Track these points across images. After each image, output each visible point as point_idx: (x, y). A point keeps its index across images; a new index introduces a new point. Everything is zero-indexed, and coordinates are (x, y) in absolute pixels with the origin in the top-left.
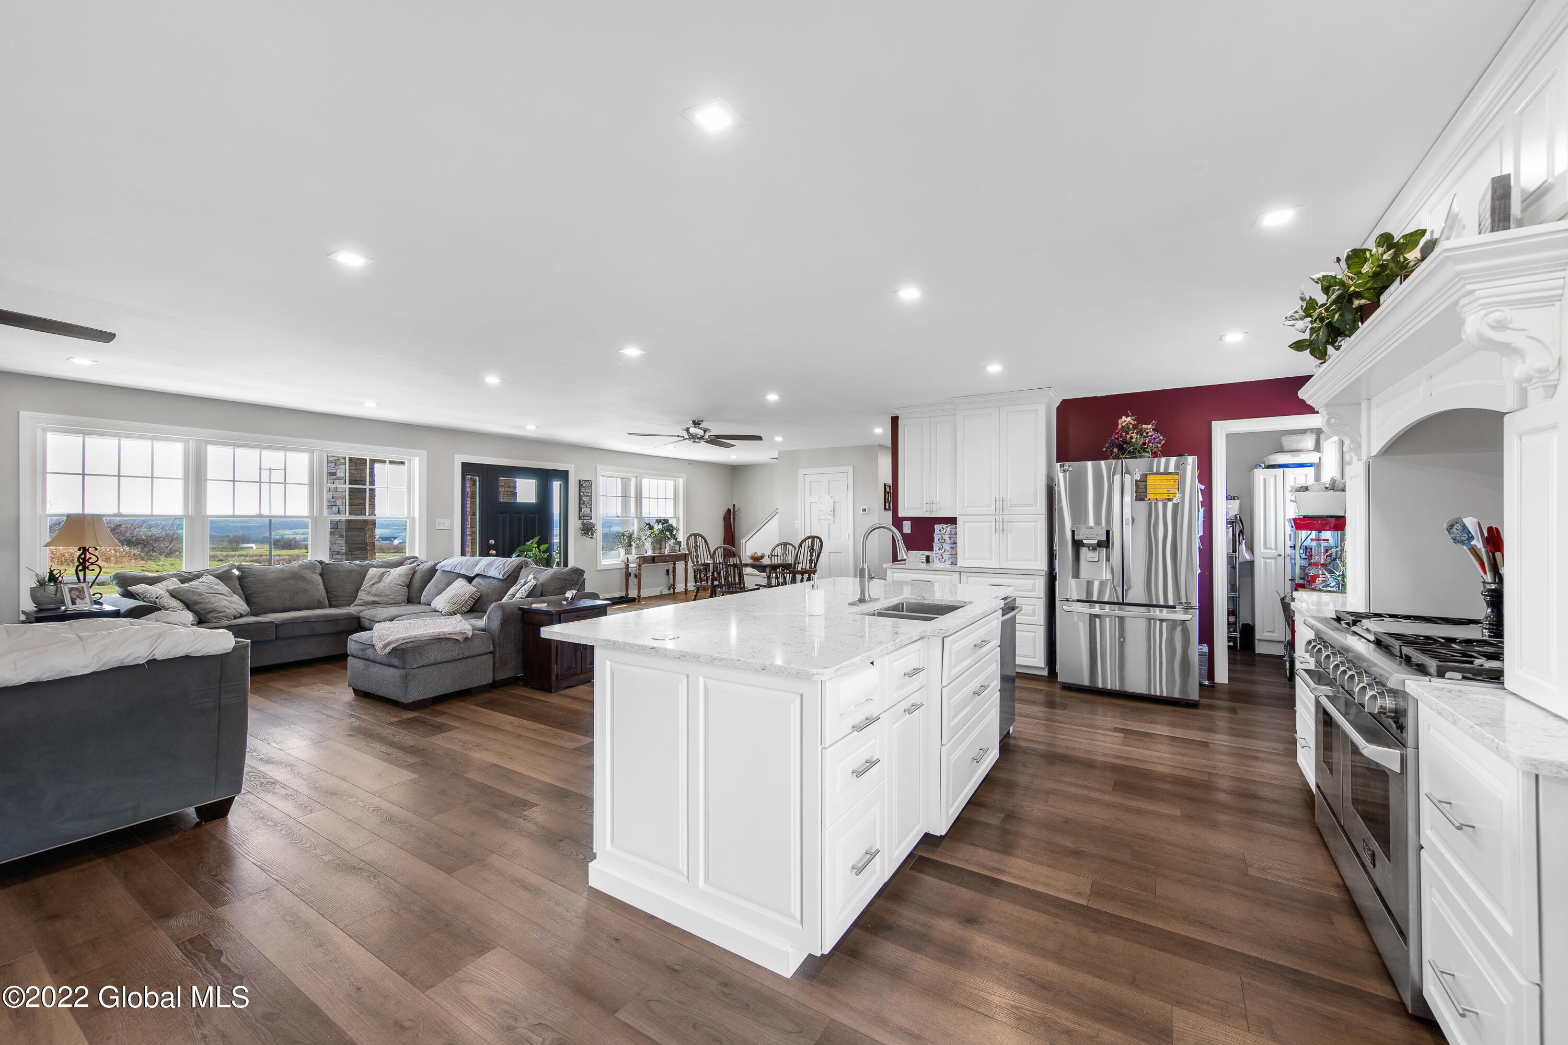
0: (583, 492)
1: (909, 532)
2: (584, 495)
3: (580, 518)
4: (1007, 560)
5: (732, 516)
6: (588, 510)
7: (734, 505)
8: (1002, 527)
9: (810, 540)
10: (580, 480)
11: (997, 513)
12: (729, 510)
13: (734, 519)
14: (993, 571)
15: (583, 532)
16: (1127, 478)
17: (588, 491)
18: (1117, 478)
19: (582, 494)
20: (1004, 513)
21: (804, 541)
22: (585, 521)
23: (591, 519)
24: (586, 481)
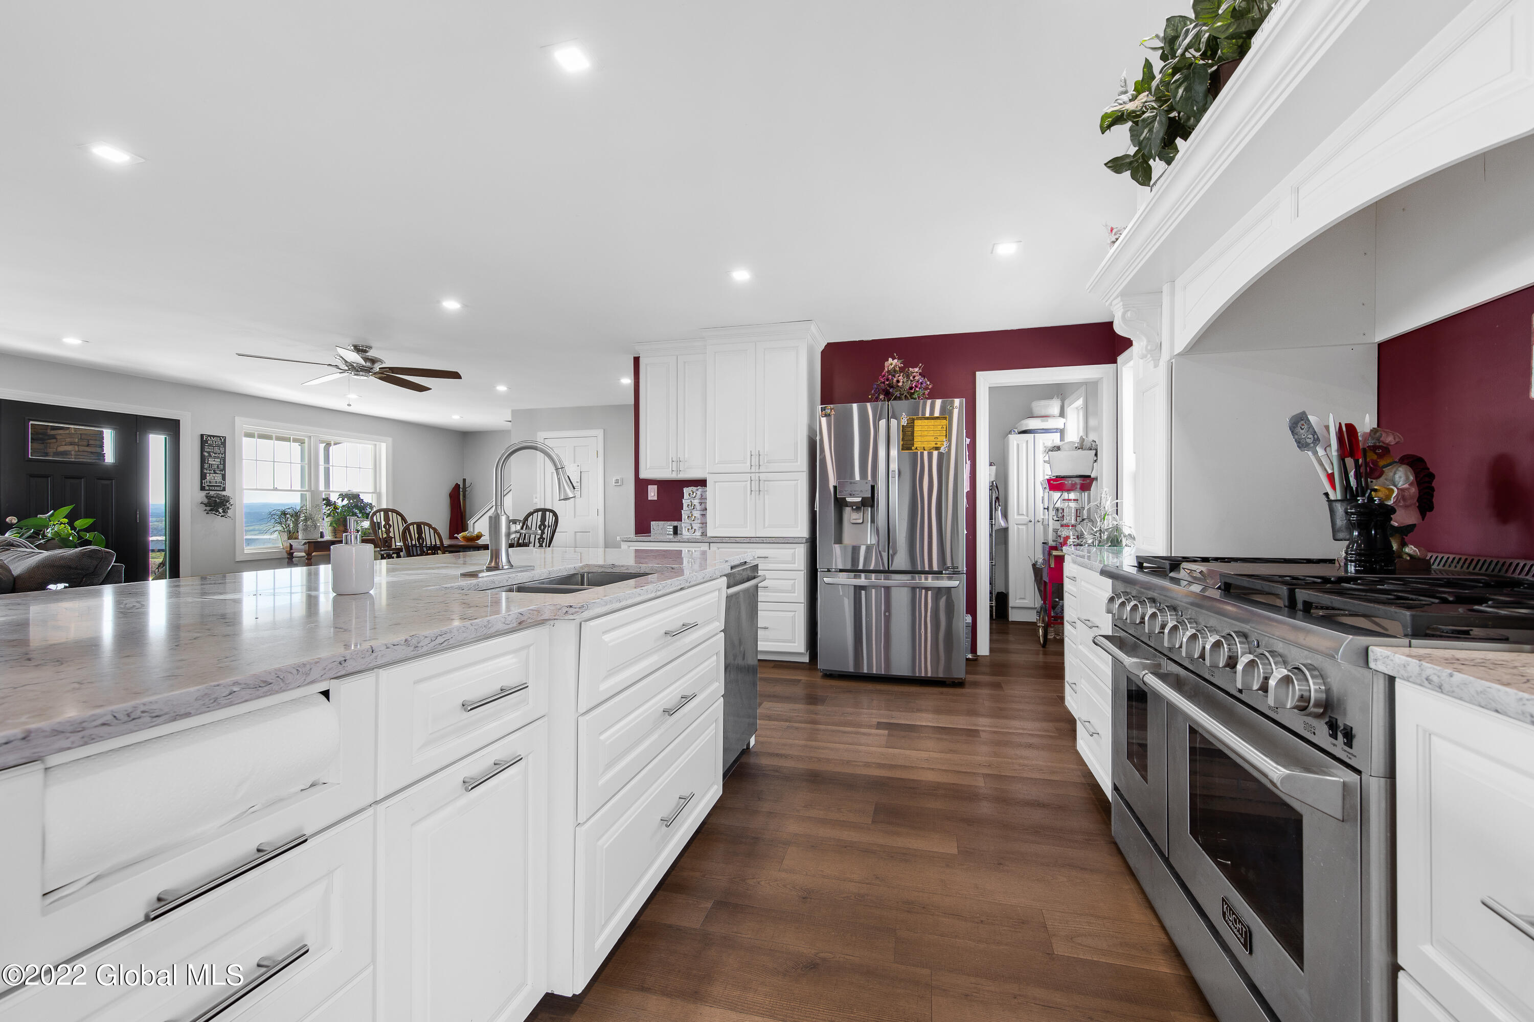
0: (209, 453)
1: (656, 498)
2: (210, 456)
3: (202, 488)
4: (764, 527)
5: (461, 493)
6: (218, 478)
7: (464, 480)
8: (758, 489)
9: (540, 513)
10: (202, 436)
11: (753, 470)
12: (457, 486)
13: (464, 496)
14: (748, 540)
15: (208, 508)
16: (894, 422)
17: (216, 450)
18: (883, 423)
19: (206, 454)
20: (761, 471)
21: (531, 514)
22: (212, 493)
23: (224, 489)
24: (214, 436)
